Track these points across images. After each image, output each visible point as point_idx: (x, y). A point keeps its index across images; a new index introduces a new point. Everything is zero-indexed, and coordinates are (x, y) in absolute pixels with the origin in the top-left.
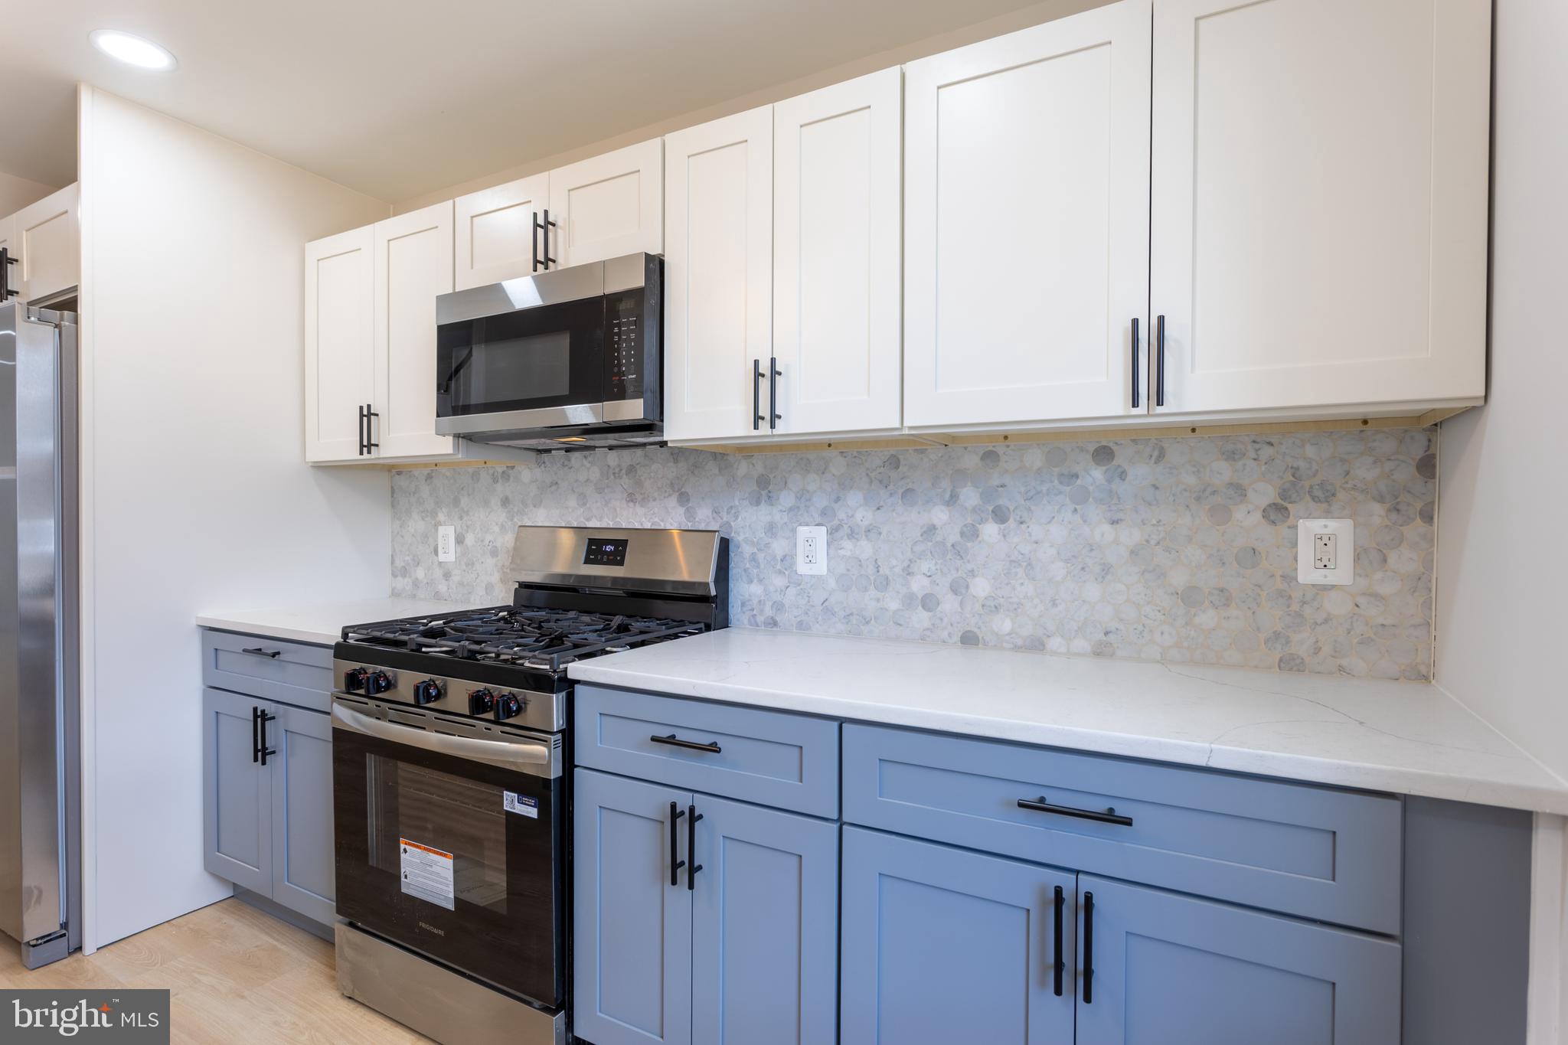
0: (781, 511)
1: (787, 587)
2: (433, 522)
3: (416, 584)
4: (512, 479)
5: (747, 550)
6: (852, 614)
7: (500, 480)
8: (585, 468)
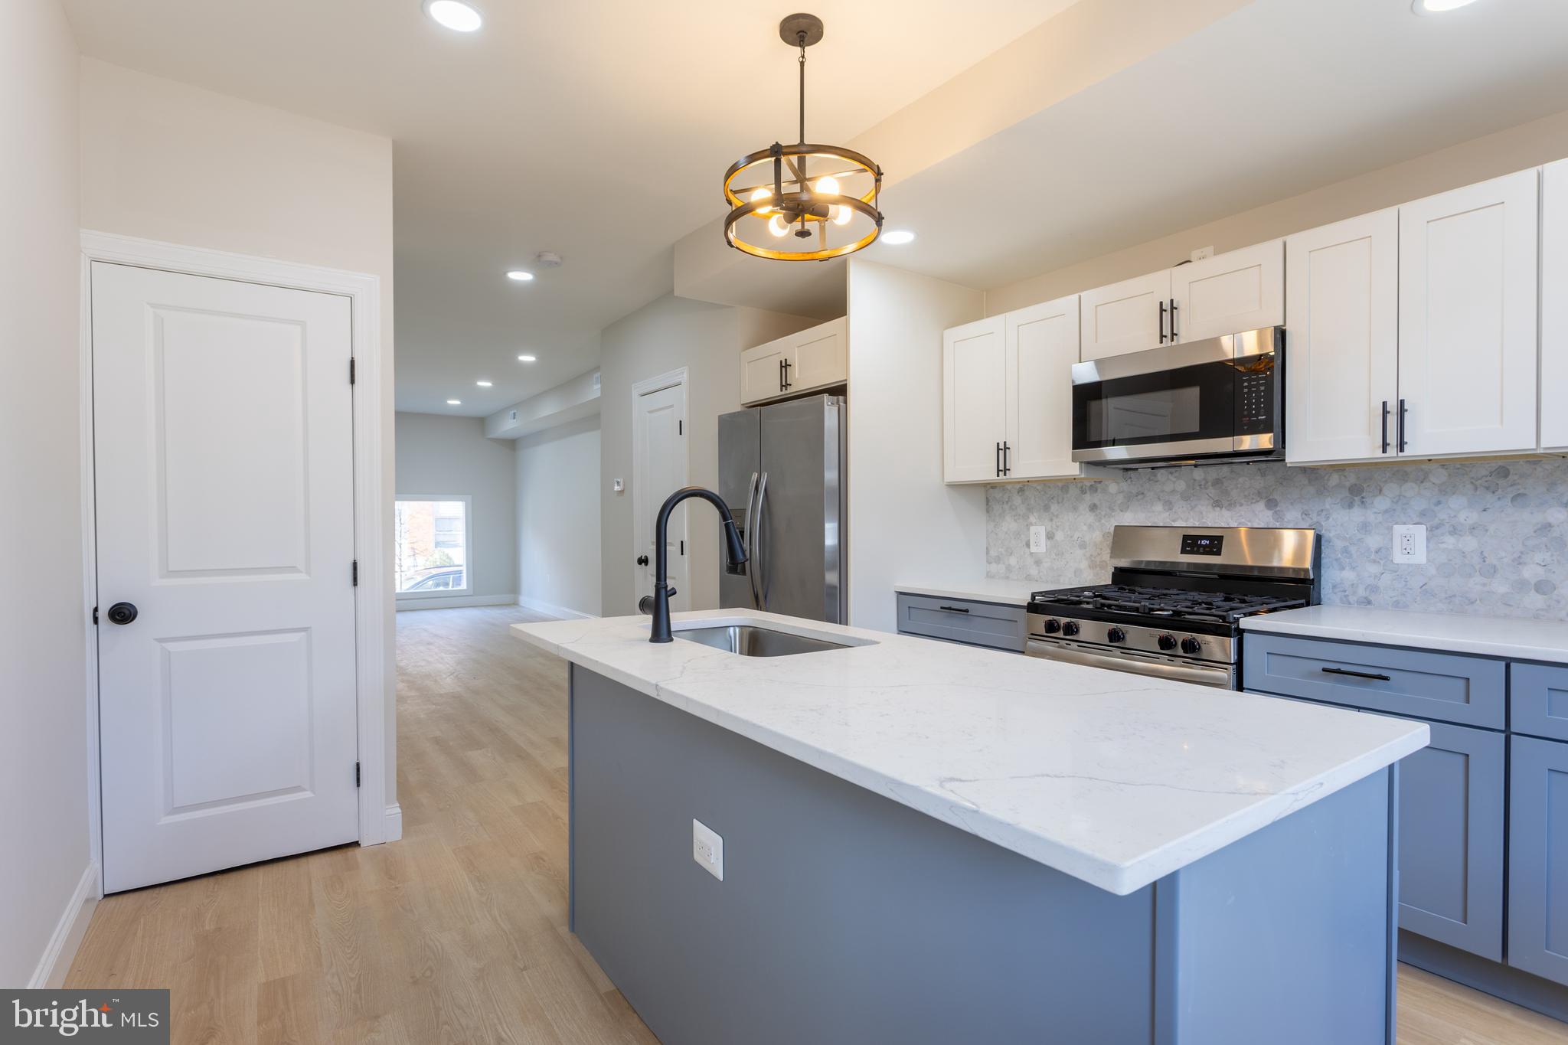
0: (1376, 513)
1: (1383, 573)
2: (1025, 524)
3: (1009, 568)
4: (1099, 490)
5: (1339, 544)
6: (1454, 596)
7: (1088, 492)
8: (1172, 482)
